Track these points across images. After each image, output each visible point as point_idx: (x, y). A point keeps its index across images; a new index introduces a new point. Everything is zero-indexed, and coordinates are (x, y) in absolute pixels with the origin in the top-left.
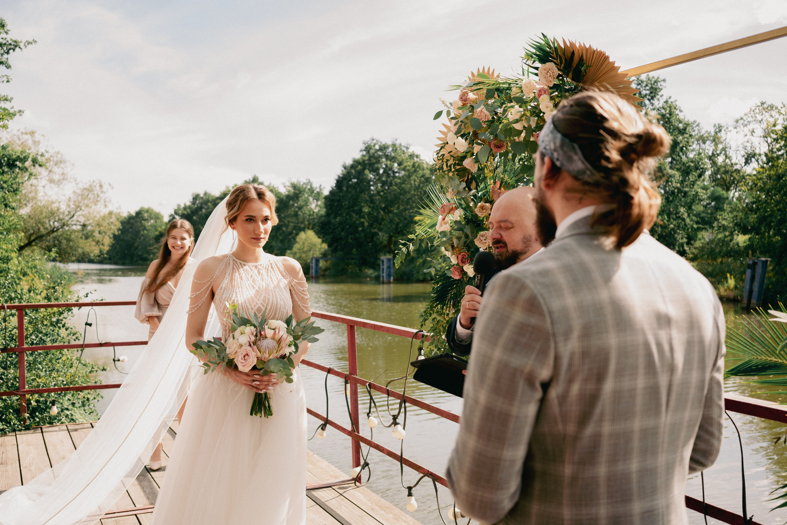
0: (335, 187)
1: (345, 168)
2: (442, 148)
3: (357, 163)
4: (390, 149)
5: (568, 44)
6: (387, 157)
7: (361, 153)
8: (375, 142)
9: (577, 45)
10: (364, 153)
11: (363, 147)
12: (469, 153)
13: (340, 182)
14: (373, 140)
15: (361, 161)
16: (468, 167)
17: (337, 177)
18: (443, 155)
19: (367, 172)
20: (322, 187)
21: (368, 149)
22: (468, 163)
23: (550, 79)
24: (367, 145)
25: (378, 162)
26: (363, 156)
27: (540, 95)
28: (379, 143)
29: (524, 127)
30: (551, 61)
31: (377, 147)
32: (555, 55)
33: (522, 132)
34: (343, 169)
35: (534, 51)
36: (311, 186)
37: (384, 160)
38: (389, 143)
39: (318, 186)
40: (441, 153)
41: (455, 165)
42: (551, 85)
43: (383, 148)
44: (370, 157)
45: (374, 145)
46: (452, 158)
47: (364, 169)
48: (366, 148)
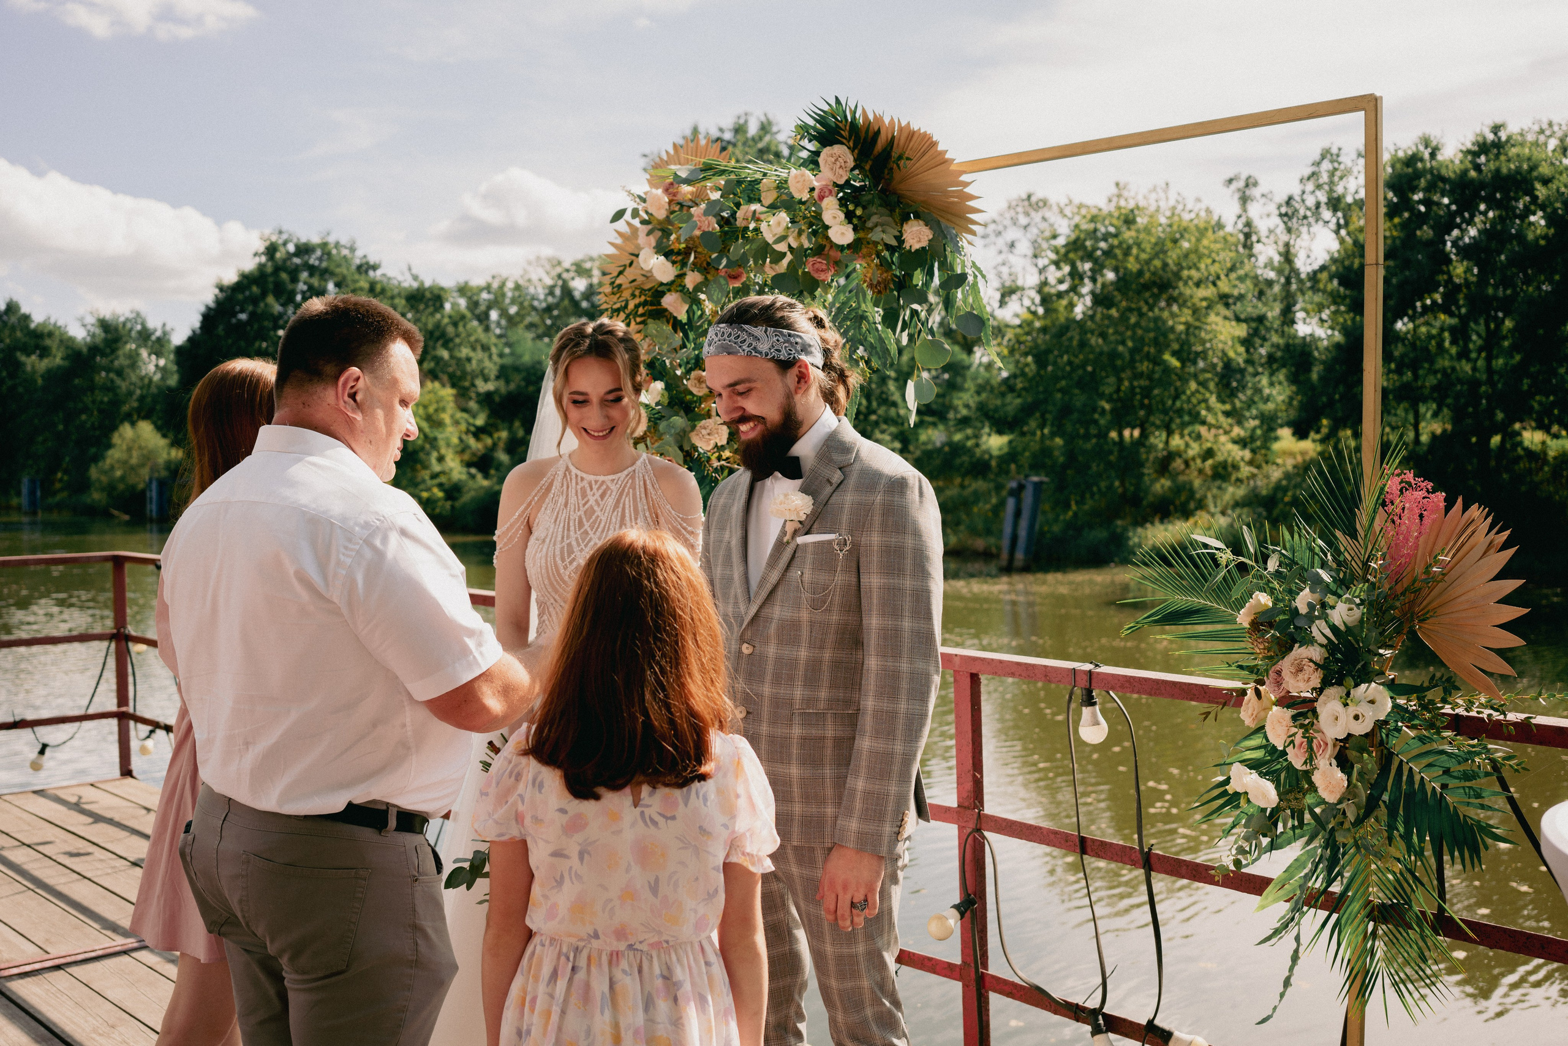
0: (201, 328)
1: (221, 289)
2: (621, 273)
3: (246, 281)
4: (319, 253)
5: (871, 117)
6: (312, 270)
7: (257, 260)
8: (284, 237)
9: (887, 121)
10: (263, 259)
11: (261, 247)
12: (677, 284)
13: (210, 318)
14: (280, 232)
15: (256, 273)
16: (671, 309)
17: (203, 309)
18: (620, 286)
19: (270, 299)
20: (168, 328)
21: (271, 250)
22: (671, 302)
23: (841, 172)
24: (267, 243)
25: (295, 280)
26: (261, 267)
27: (821, 198)
28: (295, 240)
29: (790, 247)
30: (842, 143)
31: (291, 248)
32: (845, 134)
33: (784, 255)
34: (217, 291)
35: (811, 122)
36: (143, 324)
37: (304, 275)
38: (316, 240)
39: (159, 326)
40: (618, 282)
41: (644, 304)
42: (841, 182)
43: (304, 250)
44: (277, 269)
45: (285, 244)
46: (637, 293)
47: (264, 295)
48: (267, 248)
